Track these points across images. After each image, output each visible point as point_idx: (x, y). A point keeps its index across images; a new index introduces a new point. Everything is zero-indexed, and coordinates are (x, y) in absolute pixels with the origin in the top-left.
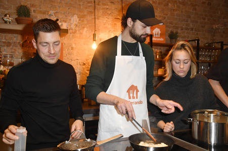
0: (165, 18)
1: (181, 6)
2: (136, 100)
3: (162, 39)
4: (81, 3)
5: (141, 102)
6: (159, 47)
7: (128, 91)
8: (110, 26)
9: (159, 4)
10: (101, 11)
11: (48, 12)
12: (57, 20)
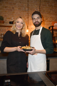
4: (24, 14)
11: (11, 18)
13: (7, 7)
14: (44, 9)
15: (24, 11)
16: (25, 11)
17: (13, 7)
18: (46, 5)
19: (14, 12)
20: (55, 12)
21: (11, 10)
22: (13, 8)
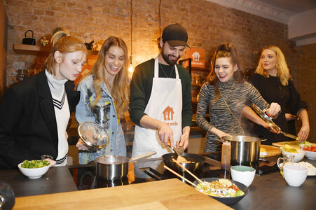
0: (205, 42)
1: (221, 30)
2: (171, 121)
3: (201, 64)
4: (118, 25)
5: (176, 124)
6: (199, 72)
7: (164, 113)
8: (147, 49)
9: (199, 27)
10: (138, 33)
11: (84, 34)
12: (93, 42)
13: (73, 4)
14: (166, 16)
15: (117, 18)
16: (122, 17)
17: (91, 5)
18: (171, 7)
19: (92, 19)
20: (193, 25)
21: (85, 13)
22: (90, 8)
